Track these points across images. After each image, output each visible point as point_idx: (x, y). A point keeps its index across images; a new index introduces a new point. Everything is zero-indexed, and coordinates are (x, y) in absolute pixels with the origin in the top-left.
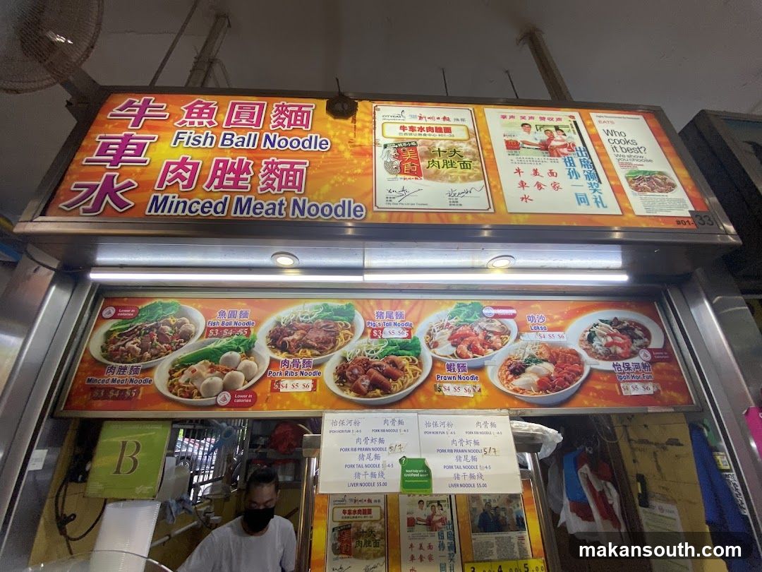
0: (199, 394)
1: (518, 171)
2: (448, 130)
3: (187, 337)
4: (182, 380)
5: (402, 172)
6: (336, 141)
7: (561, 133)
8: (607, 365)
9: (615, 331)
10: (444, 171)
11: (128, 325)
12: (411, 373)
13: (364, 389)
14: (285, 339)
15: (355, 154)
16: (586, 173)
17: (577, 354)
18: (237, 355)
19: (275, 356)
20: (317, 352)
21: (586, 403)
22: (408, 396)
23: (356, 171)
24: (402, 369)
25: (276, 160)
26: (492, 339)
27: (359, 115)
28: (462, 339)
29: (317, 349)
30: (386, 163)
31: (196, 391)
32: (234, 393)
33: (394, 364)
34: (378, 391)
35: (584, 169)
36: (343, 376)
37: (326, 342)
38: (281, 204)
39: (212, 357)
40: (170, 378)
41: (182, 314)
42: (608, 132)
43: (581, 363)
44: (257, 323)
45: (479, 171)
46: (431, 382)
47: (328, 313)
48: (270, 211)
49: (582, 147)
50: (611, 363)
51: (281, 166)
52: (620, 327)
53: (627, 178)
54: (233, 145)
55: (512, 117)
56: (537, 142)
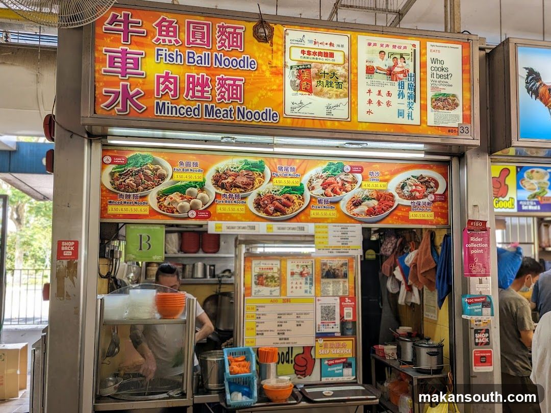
0: (177, 211)
1: (370, 91)
2: (332, 55)
3: (162, 177)
4: (166, 203)
5: (301, 89)
6: (260, 61)
7: (403, 61)
8: (407, 202)
9: (418, 183)
10: (326, 89)
11: (123, 169)
12: (297, 204)
13: (271, 212)
14: (223, 181)
15: (272, 73)
16: (409, 95)
17: (393, 196)
18: (195, 190)
19: (218, 191)
20: (243, 190)
21: (390, 222)
22: (295, 216)
23: (273, 88)
24: (293, 202)
25: (224, 77)
26: (346, 186)
27: (275, 39)
28: (329, 185)
29: (243, 188)
30: (291, 81)
31: (175, 210)
32: (197, 211)
33: (288, 199)
34: (279, 213)
35: (409, 91)
36: (258, 204)
37: (248, 184)
38: (231, 111)
39: (181, 189)
40: (159, 202)
41: (155, 162)
42: (434, 61)
43: (393, 201)
44: (204, 170)
45: (346, 91)
46: (308, 209)
47: (248, 166)
48: (225, 116)
49: (413, 73)
50: (411, 201)
51: (227, 82)
52: (422, 180)
53: (432, 99)
54: (196, 63)
55: (375, 44)
56: (386, 68)
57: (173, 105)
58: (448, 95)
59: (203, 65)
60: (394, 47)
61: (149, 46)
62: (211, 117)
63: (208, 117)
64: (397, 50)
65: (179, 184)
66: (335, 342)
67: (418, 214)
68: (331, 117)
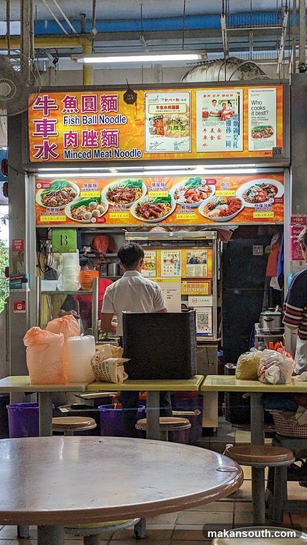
0: (84, 218)
1: (205, 130)
2: (177, 107)
3: (73, 196)
4: (76, 213)
5: (156, 134)
6: (129, 117)
7: (230, 105)
8: (252, 205)
9: (261, 190)
10: (174, 132)
11: (49, 191)
12: (166, 210)
13: (147, 216)
14: (113, 196)
15: (137, 124)
16: (234, 130)
17: (240, 201)
18: (95, 203)
19: (110, 204)
20: (127, 202)
21: (238, 221)
22: (165, 219)
23: (137, 134)
24: (163, 208)
25: (106, 130)
26: (203, 195)
27: (138, 100)
28: (190, 195)
29: (127, 200)
30: (150, 129)
31: (82, 218)
32: (97, 218)
33: (159, 206)
34: (153, 217)
35: (234, 127)
36: (138, 211)
37: (131, 198)
38: (110, 152)
39: (86, 203)
40: (72, 213)
41: (69, 186)
42: (254, 103)
43: (240, 205)
44: (101, 190)
45: (188, 131)
46: (174, 214)
47: (131, 184)
48: (107, 156)
49: (237, 113)
50: (254, 204)
51: (108, 133)
52: (264, 188)
53: (252, 131)
54: (88, 123)
55: (209, 96)
56: (217, 112)
57: (75, 152)
58: (265, 127)
59: (92, 124)
60: (223, 96)
61: (59, 115)
62: (98, 158)
63: (96, 158)
64: (226, 98)
65: (84, 200)
67: (261, 214)
68: (178, 150)
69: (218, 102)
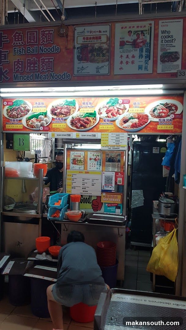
1: (121, 56)
2: (100, 38)
3: (28, 111)
4: (30, 123)
5: (82, 60)
6: (62, 47)
7: (143, 35)
8: (157, 120)
9: (164, 108)
10: (96, 58)
11: (12, 107)
12: (92, 122)
13: (79, 127)
14: (55, 112)
15: (67, 53)
16: (146, 55)
17: (147, 116)
18: (43, 116)
19: (53, 117)
20: (65, 116)
21: (145, 131)
22: (91, 129)
23: (68, 61)
24: (90, 121)
25: (44, 58)
26: (120, 111)
27: (69, 33)
28: (110, 111)
30: (77, 56)
31: (34, 126)
32: (44, 127)
33: (87, 119)
34: (83, 127)
35: (146, 53)
36: (72, 123)
37: (67, 113)
39: (36, 116)
40: (27, 123)
41: (25, 104)
42: (163, 32)
43: (148, 119)
44: (46, 107)
45: (108, 57)
46: (98, 125)
47: (67, 103)
49: (149, 41)
50: (159, 119)
51: (46, 60)
52: (167, 106)
53: (161, 56)
54: (31, 53)
55: (126, 27)
56: (132, 41)
58: (172, 53)
59: (34, 53)
60: (138, 27)
61: (10, 47)
63: (36, 80)
64: (140, 29)
65: (35, 114)
66: (111, 195)
67: (163, 126)
69: (133, 33)
